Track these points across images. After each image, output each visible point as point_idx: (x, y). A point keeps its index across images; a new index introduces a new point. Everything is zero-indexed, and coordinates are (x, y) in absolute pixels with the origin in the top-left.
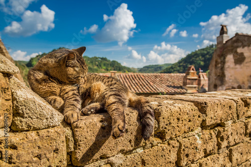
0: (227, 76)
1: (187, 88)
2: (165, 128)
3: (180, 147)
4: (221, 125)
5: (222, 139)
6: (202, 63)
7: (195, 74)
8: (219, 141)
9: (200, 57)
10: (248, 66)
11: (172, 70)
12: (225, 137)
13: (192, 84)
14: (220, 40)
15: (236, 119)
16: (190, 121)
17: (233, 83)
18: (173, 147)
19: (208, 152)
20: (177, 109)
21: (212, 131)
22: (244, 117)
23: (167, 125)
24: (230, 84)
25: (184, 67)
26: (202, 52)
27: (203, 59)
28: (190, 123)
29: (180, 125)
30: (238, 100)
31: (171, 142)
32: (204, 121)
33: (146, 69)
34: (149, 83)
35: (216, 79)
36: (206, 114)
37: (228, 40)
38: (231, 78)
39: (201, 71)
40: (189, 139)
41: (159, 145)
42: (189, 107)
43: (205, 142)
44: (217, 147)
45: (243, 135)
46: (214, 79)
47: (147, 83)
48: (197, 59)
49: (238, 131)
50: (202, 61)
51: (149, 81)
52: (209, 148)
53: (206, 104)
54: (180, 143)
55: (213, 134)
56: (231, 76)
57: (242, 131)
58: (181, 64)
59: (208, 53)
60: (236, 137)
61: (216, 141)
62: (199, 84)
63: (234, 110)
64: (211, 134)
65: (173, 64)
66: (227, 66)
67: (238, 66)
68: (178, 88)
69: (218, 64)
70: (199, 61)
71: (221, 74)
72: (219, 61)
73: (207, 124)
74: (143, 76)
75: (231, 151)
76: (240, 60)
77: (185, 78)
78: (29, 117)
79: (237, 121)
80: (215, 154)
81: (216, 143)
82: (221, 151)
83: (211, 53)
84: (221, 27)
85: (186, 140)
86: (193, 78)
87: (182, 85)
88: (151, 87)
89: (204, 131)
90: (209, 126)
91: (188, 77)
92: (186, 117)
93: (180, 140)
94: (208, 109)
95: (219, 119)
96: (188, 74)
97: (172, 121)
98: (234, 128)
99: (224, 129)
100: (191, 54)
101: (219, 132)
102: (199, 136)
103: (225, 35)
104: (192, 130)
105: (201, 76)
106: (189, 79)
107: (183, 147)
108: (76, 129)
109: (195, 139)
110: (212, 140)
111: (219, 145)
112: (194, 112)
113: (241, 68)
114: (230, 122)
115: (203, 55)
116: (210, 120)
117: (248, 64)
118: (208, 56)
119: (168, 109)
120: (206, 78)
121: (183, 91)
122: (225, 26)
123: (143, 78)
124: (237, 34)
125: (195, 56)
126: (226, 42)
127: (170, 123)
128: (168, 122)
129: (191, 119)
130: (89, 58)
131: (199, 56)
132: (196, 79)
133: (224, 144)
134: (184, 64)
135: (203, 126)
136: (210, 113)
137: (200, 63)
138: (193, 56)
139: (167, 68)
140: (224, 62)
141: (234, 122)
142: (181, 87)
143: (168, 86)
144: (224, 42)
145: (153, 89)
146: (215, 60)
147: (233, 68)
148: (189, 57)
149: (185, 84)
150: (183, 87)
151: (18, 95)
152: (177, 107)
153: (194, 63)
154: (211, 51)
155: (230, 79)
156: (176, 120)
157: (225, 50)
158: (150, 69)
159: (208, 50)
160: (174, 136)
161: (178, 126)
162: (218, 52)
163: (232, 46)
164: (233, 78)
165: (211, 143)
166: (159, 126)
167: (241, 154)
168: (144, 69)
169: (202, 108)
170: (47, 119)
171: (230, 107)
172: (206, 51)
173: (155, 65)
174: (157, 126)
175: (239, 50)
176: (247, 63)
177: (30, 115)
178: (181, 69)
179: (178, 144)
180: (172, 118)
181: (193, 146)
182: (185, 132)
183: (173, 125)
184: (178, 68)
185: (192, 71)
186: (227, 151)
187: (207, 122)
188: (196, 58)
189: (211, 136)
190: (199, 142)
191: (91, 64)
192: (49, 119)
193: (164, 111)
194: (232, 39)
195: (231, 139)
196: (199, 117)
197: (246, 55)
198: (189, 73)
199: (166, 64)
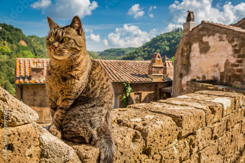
0: (192, 65)
1: (152, 77)
2: (151, 145)
3: (161, 159)
4: (194, 134)
5: (194, 146)
6: (168, 49)
7: (161, 62)
8: (191, 147)
9: (166, 42)
10: (213, 56)
11: (136, 55)
12: (196, 144)
13: (158, 73)
14: (187, 27)
15: (204, 126)
16: (169, 135)
17: (198, 73)
18: (156, 160)
19: (182, 159)
20: (160, 127)
21: (185, 140)
22: (211, 124)
23: (152, 143)
24: (195, 73)
25: (149, 52)
26: (168, 36)
27: (169, 43)
28: (169, 137)
29: (162, 140)
30: (207, 109)
31: (155, 156)
32: (180, 133)
33: (108, 53)
34: (112, 71)
35: (181, 68)
36: (182, 127)
37: (195, 28)
38: (196, 67)
39: (166, 58)
40: (168, 151)
41: (146, 160)
42: (169, 123)
43: (181, 151)
44: (189, 154)
45: (210, 140)
46: (180, 68)
47: (110, 71)
48: (163, 43)
49: (206, 137)
50: (167, 46)
51: (112, 69)
52: (184, 155)
53: (182, 118)
54: (161, 156)
55: (186, 142)
56: (196, 66)
57: (209, 136)
58: (146, 49)
59: (174, 38)
60: (204, 142)
61: (189, 148)
62: (165, 72)
63: (203, 119)
64: (185, 143)
65: (137, 49)
66: (193, 55)
67: (203, 55)
68: (143, 76)
69: (184, 52)
70: (164, 46)
71: (187, 63)
72: (185, 49)
73: (183, 136)
74: (105, 62)
75: (200, 155)
76: (205, 49)
77: (151, 66)
78: (52, 157)
79: (205, 128)
80: (187, 159)
81: (189, 151)
82: (192, 156)
83: (177, 38)
84: (188, 13)
85: (166, 152)
86: (159, 66)
87: (147, 73)
88: (114, 76)
89: (180, 141)
90: (183, 137)
91: (154, 66)
92: (166, 133)
93: (161, 154)
94: (184, 122)
95: (192, 129)
96: (154, 62)
97: (156, 139)
98: (203, 134)
99: (195, 137)
100: (156, 38)
101: (191, 140)
102: (176, 146)
103: (191, 22)
104: (171, 143)
105: (167, 64)
106: (155, 67)
107: (164, 159)
108: (86, 160)
109: (173, 150)
110: (186, 148)
111: (191, 151)
112: (173, 127)
113: (206, 57)
114: (200, 130)
115: (169, 40)
116: (185, 131)
117: (212, 54)
118: (173, 41)
119: (153, 129)
120: (172, 66)
121: (148, 80)
122: (192, 13)
123: (105, 65)
124: (203, 22)
125: (160, 41)
126: (193, 29)
127: (154, 141)
128: (153, 140)
129: (171, 134)
130: (38, 38)
131: (164, 41)
132: (161, 68)
133: (195, 150)
134: (149, 49)
135: (179, 138)
136: (185, 125)
137: (165, 48)
138: (159, 41)
139: (130, 53)
140: (190, 51)
141: (203, 129)
142: (146, 76)
143: (132, 75)
144: (191, 30)
145: (116, 78)
146: (181, 48)
147: (198, 57)
148: (154, 41)
149: (150, 72)
150: (148, 76)
151: (44, 140)
152: (160, 125)
153: (160, 48)
154: (176, 35)
155: (195, 69)
156: (159, 137)
157: (191, 38)
158: (112, 54)
159: (174, 35)
160: (157, 151)
161: (160, 142)
162: (185, 40)
163: (198, 35)
164: (198, 67)
165: (185, 151)
166: (146, 144)
167: (208, 156)
168: (105, 53)
169: (178, 121)
170: (64, 155)
171: (200, 117)
172: (172, 35)
173: (118, 49)
174: (144, 145)
175: (205, 39)
176: (211, 52)
177: (53, 155)
178: (145, 54)
179: (160, 157)
180: (156, 136)
181: (171, 157)
182: (165, 146)
183: (156, 142)
184: (143, 53)
185: (158, 59)
186: (197, 156)
187: (182, 134)
188: (161, 42)
189: (185, 145)
190: (176, 152)
191: (41, 45)
192: (66, 156)
193: (150, 131)
194: (198, 26)
195: (200, 145)
196: (177, 130)
197: (211, 44)
198: (155, 60)
199: (130, 48)
